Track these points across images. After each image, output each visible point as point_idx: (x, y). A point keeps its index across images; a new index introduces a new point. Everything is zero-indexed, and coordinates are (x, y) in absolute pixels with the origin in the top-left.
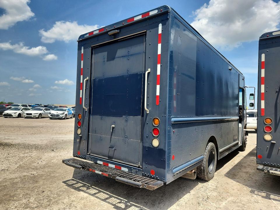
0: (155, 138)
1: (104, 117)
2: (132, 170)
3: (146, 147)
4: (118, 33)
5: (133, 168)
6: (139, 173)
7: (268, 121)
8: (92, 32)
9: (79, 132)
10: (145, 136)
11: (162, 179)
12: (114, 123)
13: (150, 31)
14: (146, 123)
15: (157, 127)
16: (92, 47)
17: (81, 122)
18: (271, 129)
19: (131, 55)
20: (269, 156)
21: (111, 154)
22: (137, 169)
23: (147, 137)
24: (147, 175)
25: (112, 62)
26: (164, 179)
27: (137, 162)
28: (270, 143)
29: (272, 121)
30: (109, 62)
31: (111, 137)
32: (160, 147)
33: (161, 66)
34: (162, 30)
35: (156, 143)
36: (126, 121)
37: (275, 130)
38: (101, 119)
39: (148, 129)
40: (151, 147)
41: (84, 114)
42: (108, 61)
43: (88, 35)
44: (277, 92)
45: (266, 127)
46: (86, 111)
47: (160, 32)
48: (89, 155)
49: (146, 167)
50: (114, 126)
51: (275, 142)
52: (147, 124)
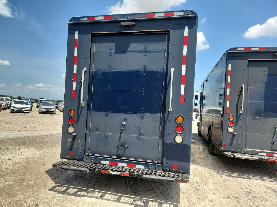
0: (178, 134)
1: (110, 114)
2: (150, 166)
3: (168, 143)
4: (133, 25)
5: (151, 165)
6: (158, 169)
7: (231, 117)
8: (94, 17)
9: (71, 130)
10: (166, 133)
11: (186, 172)
12: (125, 120)
13: (175, 31)
14: (168, 120)
15: (181, 124)
16: (92, 34)
17: (75, 118)
18: (233, 123)
19: (150, 52)
20: (231, 144)
21: (121, 152)
22: (156, 165)
23: (169, 134)
24: (169, 170)
25: (122, 55)
26: (188, 172)
27: (155, 159)
28: (232, 134)
29: (234, 117)
30: (117, 55)
31: (120, 135)
32: (184, 143)
33: (186, 67)
34: (188, 33)
35: (179, 139)
36: (142, 118)
37: (236, 124)
38: (106, 115)
39: (170, 127)
40: (174, 143)
41: (80, 109)
42: (116, 53)
43: (86, 19)
44: (238, 95)
45: (230, 122)
46: (83, 107)
47: (186, 34)
48: (88, 155)
49: (168, 162)
50: (124, 123)
51: (236, 133)
52: (170, 121)
